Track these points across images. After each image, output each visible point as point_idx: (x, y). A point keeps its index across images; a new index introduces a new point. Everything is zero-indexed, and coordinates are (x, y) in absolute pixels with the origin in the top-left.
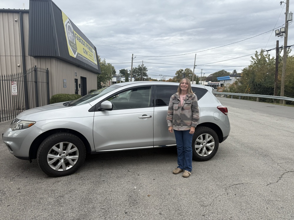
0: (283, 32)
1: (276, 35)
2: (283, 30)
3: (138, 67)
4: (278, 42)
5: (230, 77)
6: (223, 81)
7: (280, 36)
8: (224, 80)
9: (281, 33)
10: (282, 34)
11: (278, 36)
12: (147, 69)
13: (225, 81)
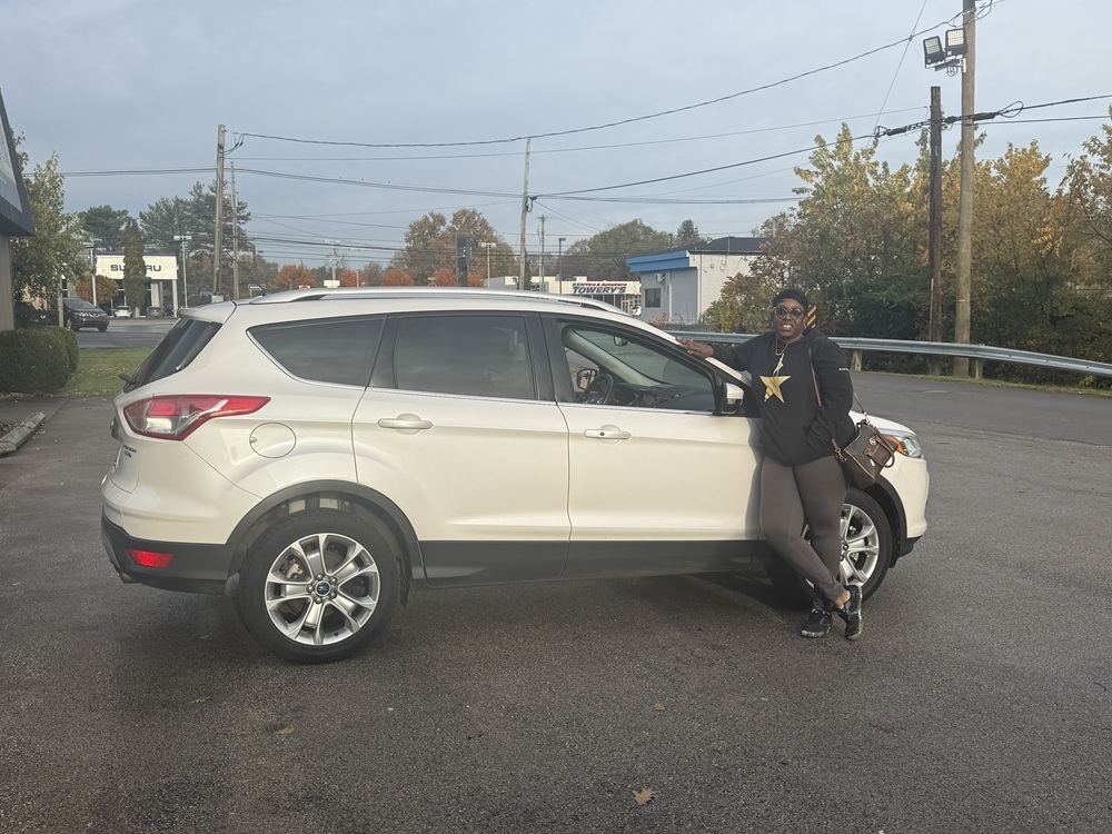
0: (957, 50)
1: (926, 63)
2: (957, 39)
3: (190, 198)
4: (935, 91)
5: (691, 257)
6: (659, 275)
7: (946, 65)
8: (663, 272)
9: (949, 53)
10: (953, 58)
11: (937, 68)
12: (247, 211)
13: (668, 274)
